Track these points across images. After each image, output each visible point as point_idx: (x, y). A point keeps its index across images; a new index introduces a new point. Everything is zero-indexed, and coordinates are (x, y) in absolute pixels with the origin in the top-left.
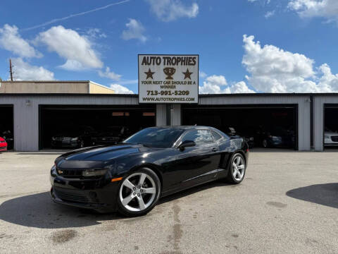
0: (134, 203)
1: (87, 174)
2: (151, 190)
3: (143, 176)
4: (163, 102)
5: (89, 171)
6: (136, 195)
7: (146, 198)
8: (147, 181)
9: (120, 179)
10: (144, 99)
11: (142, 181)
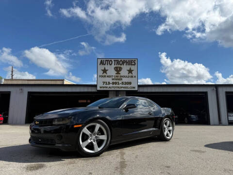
0: (90, 147)
1: (56, 123)
2: (103, 137)
3: (98, 126)
4: (114, 89)
5: (58, 121)
6: (92, 140)
7: (100, 143)
8: (100, 130)
9: (80, 126)
10: (101, 87)
11: (97, 130)
